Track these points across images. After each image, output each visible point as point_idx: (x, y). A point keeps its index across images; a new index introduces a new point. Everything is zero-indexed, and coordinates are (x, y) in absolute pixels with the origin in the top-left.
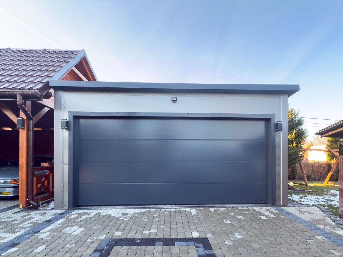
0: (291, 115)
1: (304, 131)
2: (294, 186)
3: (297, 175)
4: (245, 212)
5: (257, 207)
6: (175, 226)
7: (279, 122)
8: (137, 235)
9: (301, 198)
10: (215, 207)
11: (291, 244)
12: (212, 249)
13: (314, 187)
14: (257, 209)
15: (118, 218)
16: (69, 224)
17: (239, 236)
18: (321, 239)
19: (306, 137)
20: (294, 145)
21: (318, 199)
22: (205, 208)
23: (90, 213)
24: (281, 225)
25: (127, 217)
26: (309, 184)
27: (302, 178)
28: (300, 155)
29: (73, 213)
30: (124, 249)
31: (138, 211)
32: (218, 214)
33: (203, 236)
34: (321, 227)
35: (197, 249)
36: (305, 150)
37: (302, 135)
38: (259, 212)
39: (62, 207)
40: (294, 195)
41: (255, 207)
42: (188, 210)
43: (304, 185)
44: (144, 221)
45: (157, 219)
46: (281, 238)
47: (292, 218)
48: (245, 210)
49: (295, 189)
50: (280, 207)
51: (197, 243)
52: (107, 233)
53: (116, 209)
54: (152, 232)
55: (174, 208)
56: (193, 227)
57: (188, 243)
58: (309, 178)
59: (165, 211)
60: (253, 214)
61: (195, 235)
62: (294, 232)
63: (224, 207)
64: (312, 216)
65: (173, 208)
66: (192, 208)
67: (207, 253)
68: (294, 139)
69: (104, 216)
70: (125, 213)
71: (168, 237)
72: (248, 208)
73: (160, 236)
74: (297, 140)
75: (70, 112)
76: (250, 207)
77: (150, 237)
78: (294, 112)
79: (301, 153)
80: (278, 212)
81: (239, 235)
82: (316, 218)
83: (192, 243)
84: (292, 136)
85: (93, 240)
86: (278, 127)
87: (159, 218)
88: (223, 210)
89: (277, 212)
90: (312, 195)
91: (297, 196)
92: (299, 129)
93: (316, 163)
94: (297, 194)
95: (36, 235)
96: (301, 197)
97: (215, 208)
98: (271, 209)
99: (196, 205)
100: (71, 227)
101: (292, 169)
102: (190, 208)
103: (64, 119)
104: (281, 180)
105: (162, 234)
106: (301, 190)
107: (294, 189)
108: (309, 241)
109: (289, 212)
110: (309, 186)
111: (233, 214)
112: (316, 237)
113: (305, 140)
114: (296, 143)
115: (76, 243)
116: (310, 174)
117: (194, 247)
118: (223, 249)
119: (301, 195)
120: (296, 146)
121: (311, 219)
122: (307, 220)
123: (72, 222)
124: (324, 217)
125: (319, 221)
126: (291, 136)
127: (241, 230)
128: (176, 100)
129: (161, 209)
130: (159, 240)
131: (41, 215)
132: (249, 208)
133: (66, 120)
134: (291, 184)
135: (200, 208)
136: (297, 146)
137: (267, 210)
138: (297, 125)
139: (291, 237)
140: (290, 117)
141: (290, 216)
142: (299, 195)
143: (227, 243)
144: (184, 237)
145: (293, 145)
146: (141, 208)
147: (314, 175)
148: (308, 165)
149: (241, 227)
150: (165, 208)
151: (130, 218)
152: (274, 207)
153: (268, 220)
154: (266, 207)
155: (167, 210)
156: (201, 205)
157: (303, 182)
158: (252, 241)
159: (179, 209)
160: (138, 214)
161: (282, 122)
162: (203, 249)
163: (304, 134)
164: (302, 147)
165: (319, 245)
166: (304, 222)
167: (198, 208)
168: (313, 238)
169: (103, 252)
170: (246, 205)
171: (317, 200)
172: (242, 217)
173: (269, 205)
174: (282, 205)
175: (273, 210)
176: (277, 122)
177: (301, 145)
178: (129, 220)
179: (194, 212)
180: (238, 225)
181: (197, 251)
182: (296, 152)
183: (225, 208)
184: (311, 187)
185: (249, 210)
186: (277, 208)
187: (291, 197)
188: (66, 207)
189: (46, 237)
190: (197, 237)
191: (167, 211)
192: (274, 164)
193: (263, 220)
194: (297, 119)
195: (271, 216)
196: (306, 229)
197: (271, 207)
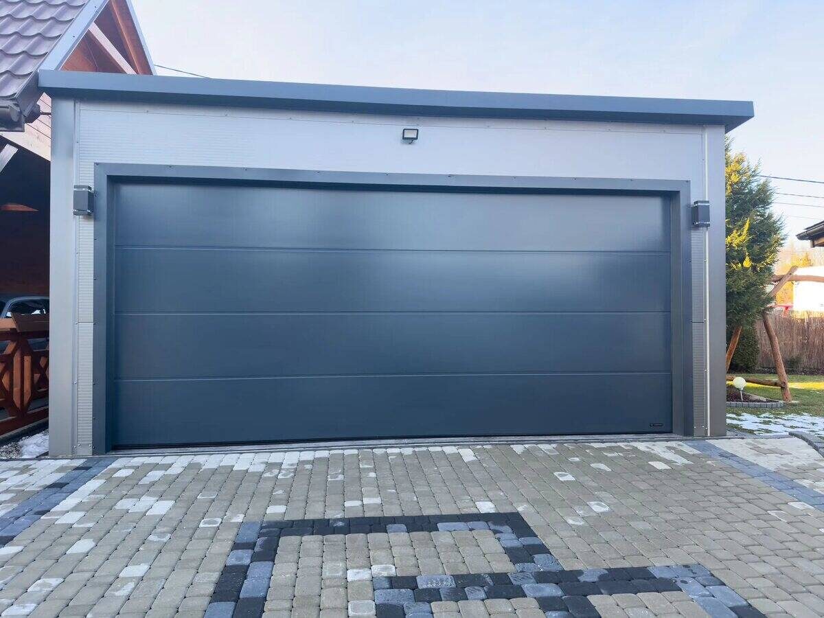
0: (738, 172)
1: (775, 222)
2: (746, 389)
3: (759, 358)
4: (609, 455)
5: (643, 441)
6: (426, 489)
7: (702, 202)
8: (328, 511)
9: (765, 423)
10: (527, 444)
11: (729, 520)
12: (536, 536)
13: (808, 392)
14: (642, 446)
15: (260, 475)
16: (125, 492)
17: (598, 508)
18: (802, 508)
19: (782, 242)
20: (747, 263)
21: (813, 424)
22: (496, 444)
23: (170, 466)
24: (706, 483)
25: (284, 472)
26: (792, 385)
27: (775, 368)
28: (763, 293)
29: (114, 465)
30: (311, 541)
31: (308, 456)
32: (537, 459)
33: (507, 509)
34: (806, 483)
35: (498, 535)
36: (780, 279)
37: (769, 236)
38: (649, 453)
39: (73, 452)
40: (746, 416)
41: (635, 441)
42: (449, 450)
43: (776, 384)
44: (337, 479)
45: (372, 475)
46: (705, 509)
47: (735, 465)
48: (611, 449)
49: (750, 398)
50: (704, 440)
51: (495, 524)
52: (245, 509)
53: (241, 453)
54: (370, 503)
55: (409, 447)
56: (475, 490)
57: (471, 524)
58: (793, 367)
59: (387, 455)
60: (633, 458)
61: (486, 507)
62: (737, 495)
63: (550, 442)
64: (786, 460)
65: (407, 446)
66: (461, 445)
67: (525, 543)
68: (748, 247)
69: (214, 472)
70: (270, 461)
71: (414, 512)
72: (619, 444)
73: (394, 511)
74: (756, 248)
75: (97, 164)
76: (623, 442)
77: (368, 515)
78: (745, 164)
79: (769, 288)
80: (698, 452)
81: (597, 504)
82: (796, 463)
83: (482, 524)
84: (739, 238)
85: (216, 525)
86: (698, 216)
87: (375, 470)
88: (548, 450)
89: (696, 452)
90: (799, 414)
91: (754, 418)
92: (762, 216)
93: (814, 319)
94: (756, 411)
95: (43, 517)
96: (767, 419)
97: (527, 446)
98: (679, 445)
99: (472, 439)
100: (135, 499)
101: (742, 337)
102: (455, 445)
103: (83, 187)
104: (706, 366)
105: (398, 507)
106: (768, 401)
107: (747, 399)
108: (773, 513)
109: (727, 452)
110: (793, 389)
111: (577, 459)
112: (791, 504)
113: (778, 248)
114: (752, 260)
115: (172, 533)
116: (796, 353)
117: (491, 532)
118: (563, 534)
119: (767, 414)
120: (752, 266)
121: (785, 465)
122: (772, 469)
123: (130, 487)
124: (816, 462)
125: (803, 471)
126: (739, 236)
127: (603, 494)
128: (417, 138)
129: (372, 448)
130: (394, 520)
131: (20, 474)
132: (622, 445)
133: (90, 188)
134: (739, 382)
135: (482, 445)
136: (754, 268)
137: (669, 448)
138: (755, 205)
139: (729, 505)
140: (735, 178)
141: (728, 462)
142: (762, 416)
143: (570, 522)
144: (457, 512)
145: (742, 266)
146: (315, 449)
147: (810, 358)
148: (789, 324)
149: (600, 489)
150: (386, 448)
151: (292, 474)
152: (689, 440)
153: (673, 472)
154: (667, 441)
155: (389, 451)
156: (486, 439)
157: (774, 379)
158: (635, 517)
159: (425, 449)
160: (312, 462)
161: (708, 202)
162: (514, 536)
163: (776, 231)
164: (769, 269)
165: (796, 520)
166: (766, 473)
167: (478, 445)
168: (782, 507)
169: (257, 549)
170: (612, 437)
171: (811, 426)
172: (602, 466)
173: (673, 436)
174: (709, 435)
175: (686, 447)
176: (696, 202)
177: (768, 264)
178: (293, 477)
179: (468, 454)
180: (594, 484)
181: (499, 539)
182: (753, 285)
183: (554, 445)
184: (798, 393)
185: (620, 449)
186: (695, 443)
187: (739, 420)
188: (88, 451)
189: (79, 522)
190: (493, 511)
191: (392, 454)
192: (688, 319)
193: (661, 471)
194: (755, 184)
195: (681, 461)
196: (768, 490)
197: (679, 440)
